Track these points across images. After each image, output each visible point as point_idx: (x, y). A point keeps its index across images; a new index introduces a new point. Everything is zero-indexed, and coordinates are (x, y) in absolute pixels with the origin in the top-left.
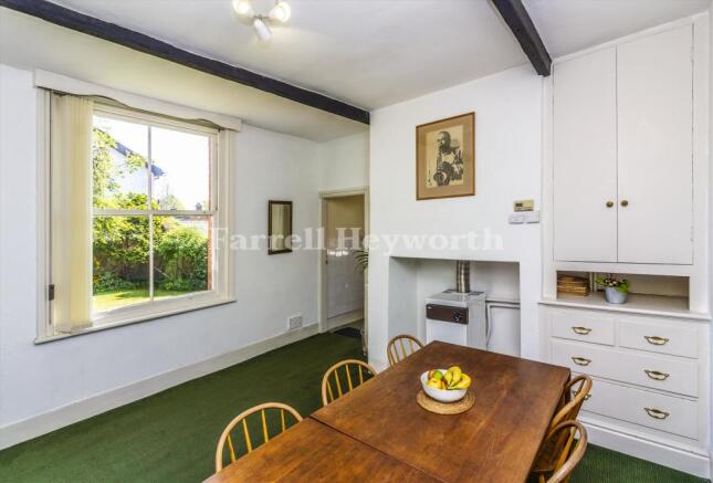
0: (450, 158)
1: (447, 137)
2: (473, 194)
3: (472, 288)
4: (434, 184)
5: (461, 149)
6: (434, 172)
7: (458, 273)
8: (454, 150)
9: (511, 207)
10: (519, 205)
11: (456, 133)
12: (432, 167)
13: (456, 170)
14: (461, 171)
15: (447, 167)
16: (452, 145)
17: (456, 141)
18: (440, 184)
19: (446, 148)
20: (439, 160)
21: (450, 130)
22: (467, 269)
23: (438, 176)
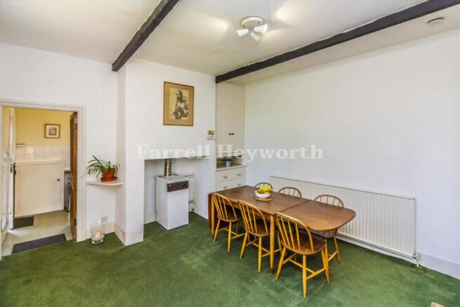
0: (182, 105)
1: (181, 93)
2: (192, 125)
3: (173, 172)
4: (174, 117)
5: (188, 102)
6: (174, 111)
7: (166, 165)
8: (184, 101)
9: (207, 133)
10: (210, 132)
11: (186, 94)
12: (173, 108)
13: (185, 112)
14: (187, 113)
15: (180, 109)
16: (184, 99)
17: (185, 98)
18: (177, 118)
19: (180, 99)
20: (177, 105)
21: (182, 91)
22: (170, 163)
23: (176, 114)
